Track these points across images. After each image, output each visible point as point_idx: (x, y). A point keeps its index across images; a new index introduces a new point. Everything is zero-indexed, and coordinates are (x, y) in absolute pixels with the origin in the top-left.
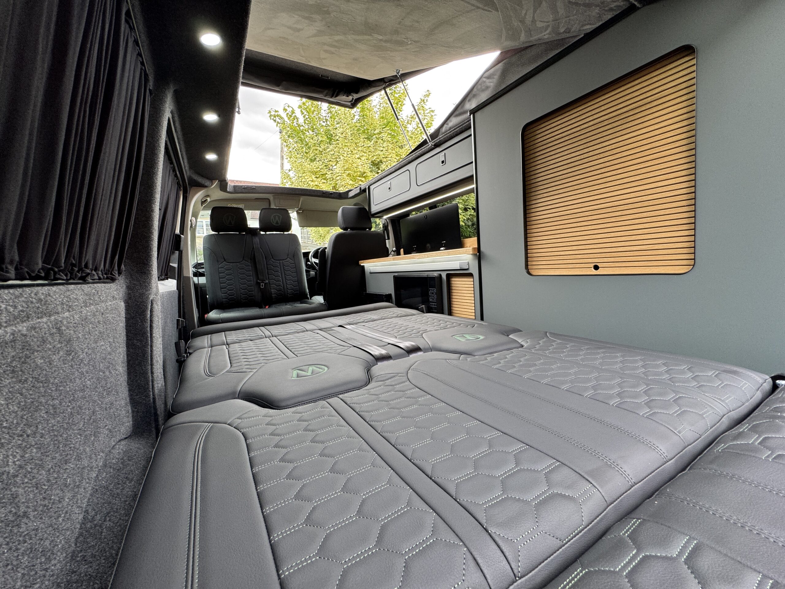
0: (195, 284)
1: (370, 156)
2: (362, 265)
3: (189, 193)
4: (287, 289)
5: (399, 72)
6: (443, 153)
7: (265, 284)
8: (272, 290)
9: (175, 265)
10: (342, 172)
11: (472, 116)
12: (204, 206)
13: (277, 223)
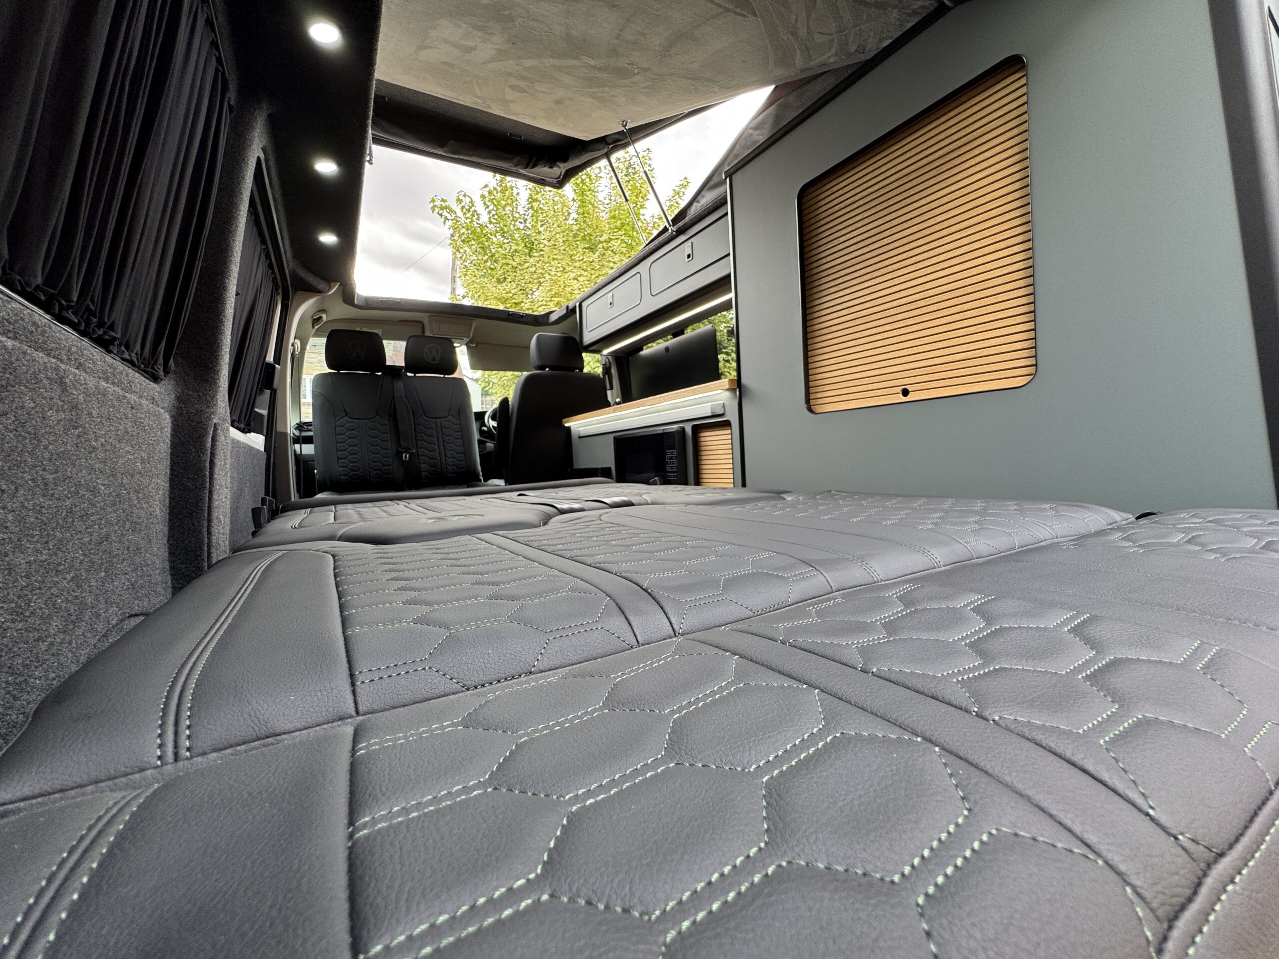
0: (296, 456)
1: (593, 276)
2: (566, 425)
3: (292, 298)
4: (446, 463)
5: (626, 125)
6: (689, 243)
7: (411, 454)
8: (422, 465)
9: (265, 412)
10: (548, 299)
11: (728, 180)
12: (316, 327)
13: (434, 359)
